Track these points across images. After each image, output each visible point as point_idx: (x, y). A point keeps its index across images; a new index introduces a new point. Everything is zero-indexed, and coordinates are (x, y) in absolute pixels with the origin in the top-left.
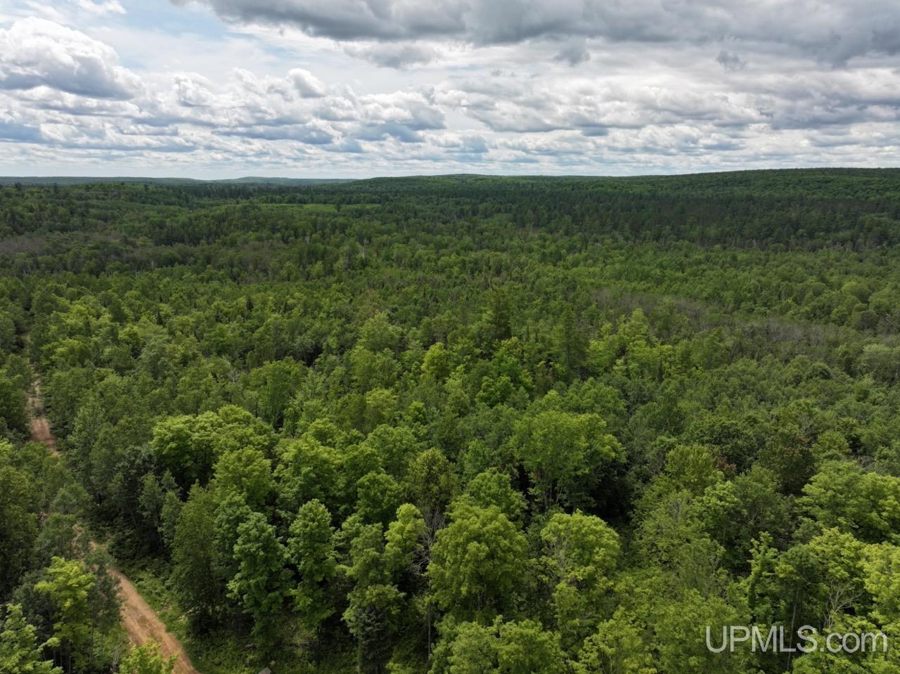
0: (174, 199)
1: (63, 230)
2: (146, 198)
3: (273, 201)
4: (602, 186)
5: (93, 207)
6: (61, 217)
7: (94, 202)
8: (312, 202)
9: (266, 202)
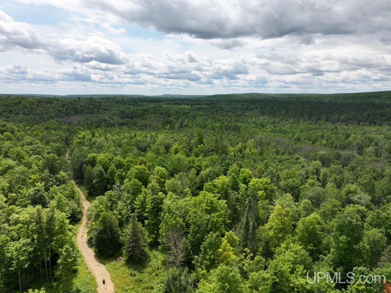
0: (132, 103)
1: (91, 113)
2: (122, 102)
3: (168, 104)
4: (311, 98)
5: (103, 105)
6: (91, 109)
7: (103, 104)
8: (184, 104)
9: (166, 104)
